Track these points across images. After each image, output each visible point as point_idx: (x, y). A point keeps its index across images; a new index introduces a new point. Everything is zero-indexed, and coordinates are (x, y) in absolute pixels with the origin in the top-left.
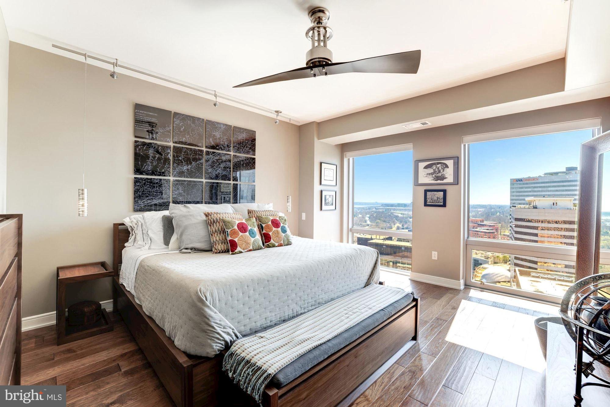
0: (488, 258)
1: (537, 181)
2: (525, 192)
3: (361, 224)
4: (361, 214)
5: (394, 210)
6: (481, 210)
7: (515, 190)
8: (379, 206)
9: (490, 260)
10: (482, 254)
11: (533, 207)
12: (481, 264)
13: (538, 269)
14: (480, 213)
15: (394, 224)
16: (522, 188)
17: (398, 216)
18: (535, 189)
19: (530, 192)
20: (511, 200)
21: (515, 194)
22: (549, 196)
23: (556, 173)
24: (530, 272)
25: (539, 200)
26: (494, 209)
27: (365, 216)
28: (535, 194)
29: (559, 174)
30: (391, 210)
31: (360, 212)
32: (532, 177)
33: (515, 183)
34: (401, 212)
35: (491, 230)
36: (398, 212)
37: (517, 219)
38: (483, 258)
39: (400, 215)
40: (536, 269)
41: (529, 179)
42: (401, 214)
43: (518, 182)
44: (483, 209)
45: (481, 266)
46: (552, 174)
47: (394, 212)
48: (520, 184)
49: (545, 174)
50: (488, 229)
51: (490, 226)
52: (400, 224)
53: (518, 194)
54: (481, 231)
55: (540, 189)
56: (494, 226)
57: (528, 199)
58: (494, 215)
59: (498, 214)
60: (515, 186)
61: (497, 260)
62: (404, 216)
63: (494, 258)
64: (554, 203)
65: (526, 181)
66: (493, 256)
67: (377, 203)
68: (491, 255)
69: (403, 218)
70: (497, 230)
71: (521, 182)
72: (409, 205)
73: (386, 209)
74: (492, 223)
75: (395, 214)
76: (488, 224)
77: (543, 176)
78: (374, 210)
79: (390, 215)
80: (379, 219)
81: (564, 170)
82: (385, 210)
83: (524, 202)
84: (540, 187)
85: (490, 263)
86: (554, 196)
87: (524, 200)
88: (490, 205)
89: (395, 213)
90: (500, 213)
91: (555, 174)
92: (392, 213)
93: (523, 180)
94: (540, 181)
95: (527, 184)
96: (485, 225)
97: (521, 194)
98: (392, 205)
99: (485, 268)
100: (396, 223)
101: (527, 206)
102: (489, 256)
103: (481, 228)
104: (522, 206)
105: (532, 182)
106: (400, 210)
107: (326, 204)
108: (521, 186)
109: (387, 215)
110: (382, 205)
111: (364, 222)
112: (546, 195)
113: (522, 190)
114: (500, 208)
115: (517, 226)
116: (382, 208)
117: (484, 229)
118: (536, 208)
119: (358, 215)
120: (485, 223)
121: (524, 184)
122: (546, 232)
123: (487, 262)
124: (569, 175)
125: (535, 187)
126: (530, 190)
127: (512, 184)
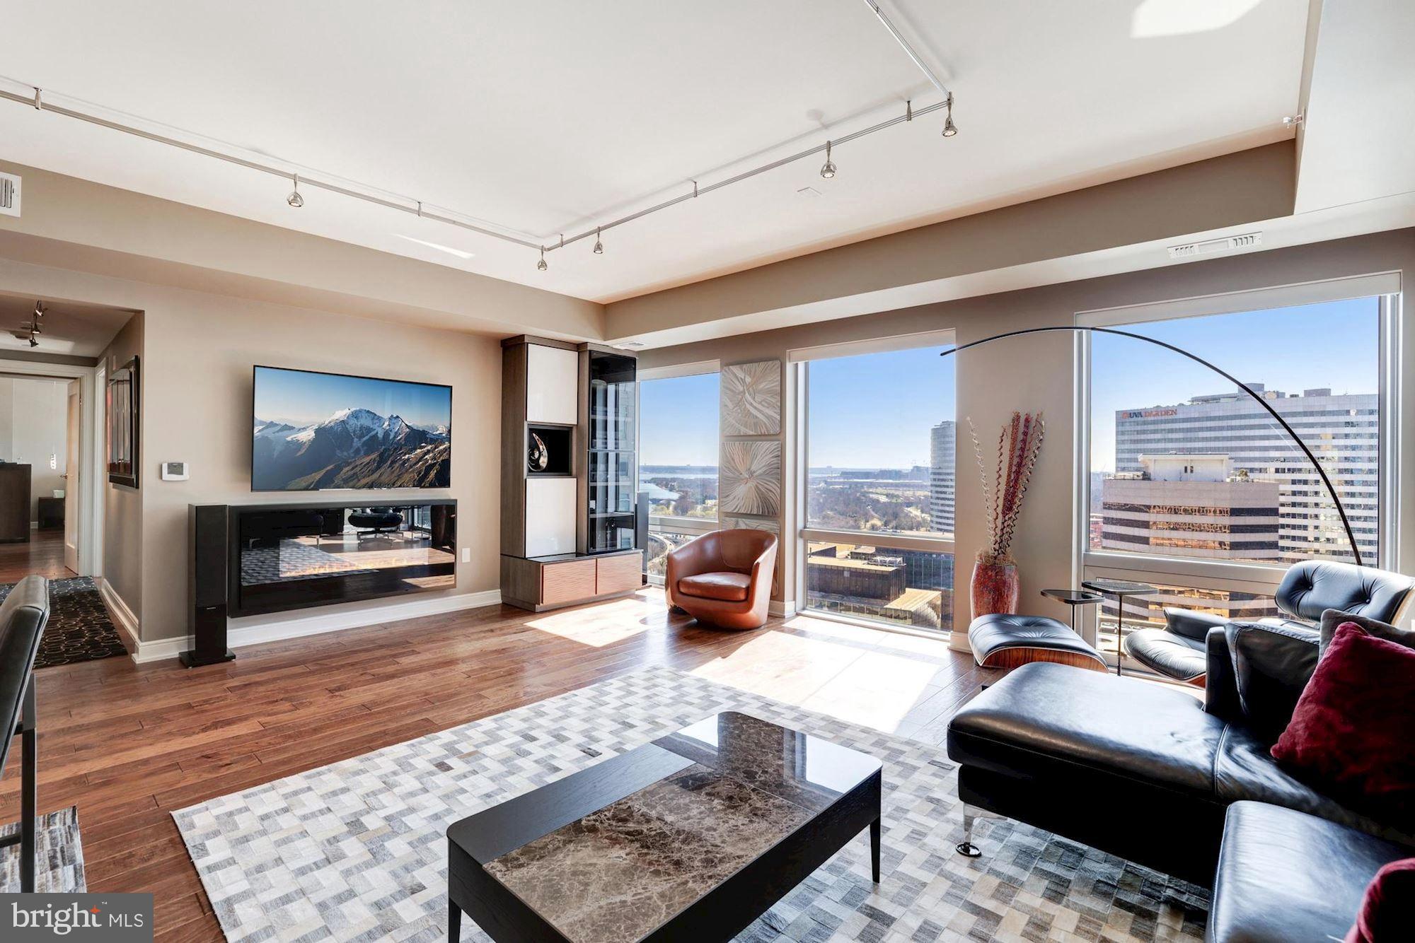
1: (1174, 417)
2: (1149, 441)
5: (871, 485)
7: (1126, 437)
8: (835, 478)
11: (1141, 477)
15: (867, 521)
16: (1144, 432)
17: (878, 501)
18: (1171, 436)
19: (1159, 441)
20: (1118, 460)
21: (1127, 446)
23: (1216, 399)
25: (1163, 460)
28: (1170, 445)
29: (1222, 400)
30: (862, 487)
32: (1165, 406)
33: (1126, 420)
34: (885, 492)
36: (879, 490)
37: (1110, 506)
39: (883, 499)
41: (1158, 411)
42: (887, 495)
43: (1132, 420)
46: (1206, 400)
47: (871, 490)
48: (1137, 423)
49: (1194, 400)
52: (880, 520)
53: (1133, 446)
55: (1180, 435)
57: (1144, 458)
60: (1127, 428)
62: (894, 501)
64: (1186, 468)
65: (1153, 416)
67: (829, 469)
69: (890, 503)
71: (1140, 419)
72: (907, 474)
73: (850, 484)
75: (871, 495)
77: (1190, 403)
78: (822, 485)
79: (858, 499)
80: (832, 510)
82: (847, 486)
84: (1181, 430)
87: (1136, 460)
89: (872, 493)
91: (1209, 400)
92: (864, 494)
93: (1143, 414)
94: (1180, 416)
95: (1154, 423)
98: (867, 475)
100: (873, 517)
104: (1128, 475)
105: (1163, 418)
106: (887, 485)
108: (1139, 428)
109: (851, 497)
110: (846, 474)
113: (1143, 437)
115: (1107, 521)
116: (842, 480)
118: (1149, 479)
121: (1145, 423)
124: (1242, 402)
125: (1171, 431)
126: (1158, 436)
127: (1120, 423)
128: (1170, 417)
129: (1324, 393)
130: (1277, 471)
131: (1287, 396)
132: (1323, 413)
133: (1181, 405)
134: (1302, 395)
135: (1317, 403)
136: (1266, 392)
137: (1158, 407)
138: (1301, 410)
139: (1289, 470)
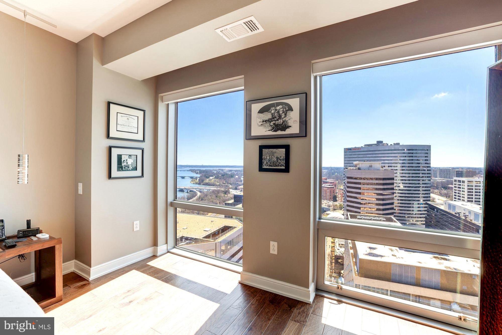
0: (330, 206)
1: (360, 150)
2: (353, 158)
3: (237, 183)
4: (237, 176)
6: (325, 171)
7: (347, 156)
9: (331, 208)
10: (326, 203)
11: (358, 169)
12: (325, 211)
13: (361, 213)
14: (324, 173)
16: (351, 155)
18: (359, 156)
19: (356, 158)
20: (345, 163)
21: (347, 159)
22: (368, 160)
24: (357, 215)
25: (362, 163)
26: (333, 170)
27: (241, 176)
28: (359, 159)
29: (373, 146)
31: (236, 174)
32: (357, 147)
33: (347, 151)
35: (332, 185)
37: (348, 178)
38: (326, 207)
40: (360, 213)
41: (355, 148)
43: (349, 151)
44: (327, 170)
45: (325, 213)
48: (350, 152)
49: (365, 145)
50: (330, 185)
51: (331, 183)
53: (349, 159)
54: (325, 187)
55: (362, 156)
56: (334, 182)
57: (355, 163)
58: (333, 175)
59: (336, 174)
60: (347, 153)
61: (335, 209)
63: (334, 206)
64: (370, 166)
65: (353, 150)
66: (333, 205)
68: (332, 204)
70: (335, 186)
71: (351, 151)
74: (332, 181)
76: (330, 181)
77: (364, 146)
81: (376, 143)
83: (352, 165)
84: (362, 154)
85: (331, 210)
86: (370, 161)
87: (353, 163)
88: (331, 167)
90: (337, 173)
91: (370, 145)
93: (352, 149)
94: (362, 150)
95: (354, 152)
96: (328, 182)
97: (351, 159)
99: (328, 214)
101: (354, 168)
102: (331, 205)
103: (325, 184)
104: (352, 168)
105: (357, 150)
107: (120, 167)
108: (351, 153)
111: (240, 182)
112: (366, 160)
113: (351, 156)
114: (337, 169)
115: (348, 183)
117: (327, 185)
118: (360, 169)
119: (235, 177)
120: (328, 180)
121: (352, 152)
122: (366, 186)
123: (329, 210)
124: (378, 146)
125: (359, 155)
126: (356, 156)
127: (345, 152)
128: (359, 150)
129: (398, 144)
130: (388, 167)
131: (389, 145)
132: (399, 150)
133: (362, 147)
134: (393, 145)
135: (397, 147)
136: (384, 144)
137: (356, 147)
138: (393, 149)
139: (390, 166)
